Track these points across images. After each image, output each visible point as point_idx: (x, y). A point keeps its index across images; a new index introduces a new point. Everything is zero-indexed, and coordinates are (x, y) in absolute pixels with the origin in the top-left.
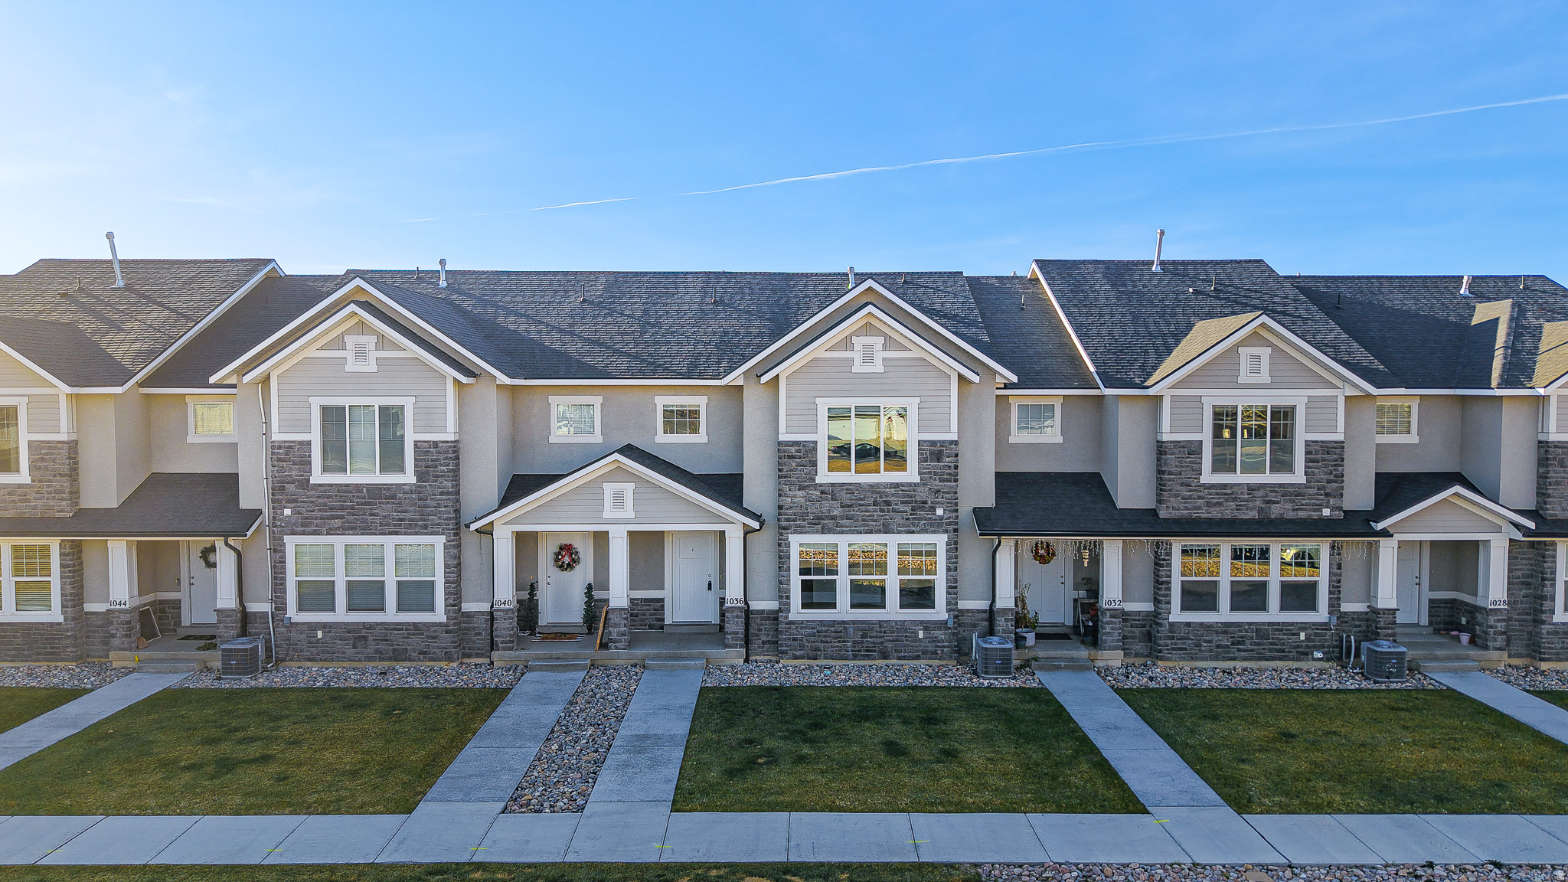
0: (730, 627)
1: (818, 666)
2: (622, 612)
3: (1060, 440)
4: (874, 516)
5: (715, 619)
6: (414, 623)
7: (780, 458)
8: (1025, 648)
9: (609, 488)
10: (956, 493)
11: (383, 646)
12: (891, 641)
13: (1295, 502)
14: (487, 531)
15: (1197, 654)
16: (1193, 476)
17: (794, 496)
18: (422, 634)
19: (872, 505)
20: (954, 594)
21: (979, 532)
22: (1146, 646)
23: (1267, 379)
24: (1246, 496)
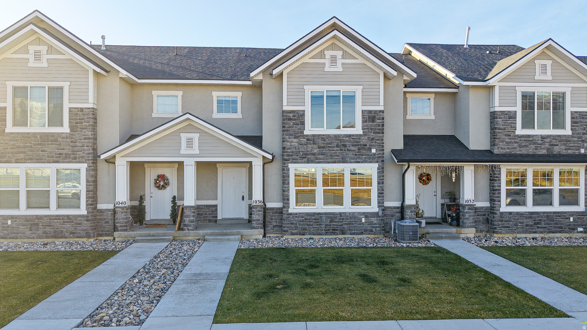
0: (255, 217)
1: (305, 238)
2: (191, 209)
3: (433, 117)
4: (337, 153)
5: (246, 216)
6: (67, 215)
7: (284, 120)
8: (422, 227)
9: (184, 136)
10: (383, 140)
11: (48, 229)
12: (346, 224)
13: (566, 145)
14: (111, 161)
15: (515, 230)
16: (512, 131)
17: (292, 142)
18: (72, 222)
19: (336, 147)
20: (382, 197)
21: (396, 161)
22: (486, 226)
23: (550, 78)
24: (540, 142)
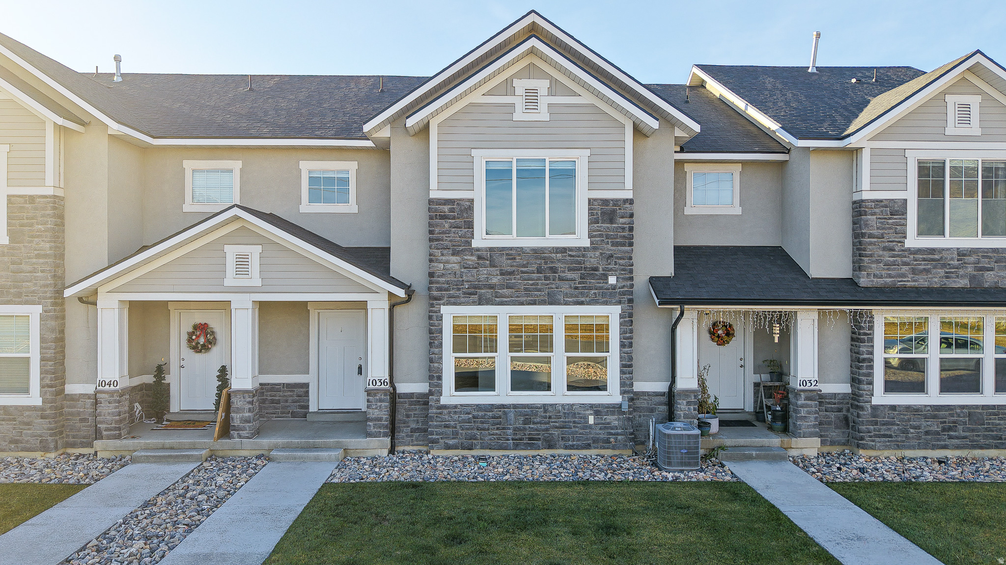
0: (373, 412)
1: (472, 457)
2: (246, 395)
3: (738, 211)
4: (537, 284)
5: (363, 405)
6: (5, 407)
7: (431, 218)
8: (709, 435)
9: (231, 251)
10: (631, 258)
12: (557, 427)
14: (89, 300)
15: (903, 441)
16: (896, 240)
17: (448, 262)
18: (14, 420)
19: (536, 272)
20: (629, 373)
21: (657, 301)
22: (843, 432)
23: (977, 131)
24: (956, 263)
